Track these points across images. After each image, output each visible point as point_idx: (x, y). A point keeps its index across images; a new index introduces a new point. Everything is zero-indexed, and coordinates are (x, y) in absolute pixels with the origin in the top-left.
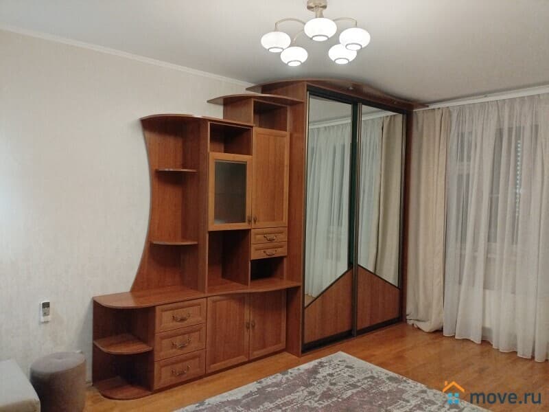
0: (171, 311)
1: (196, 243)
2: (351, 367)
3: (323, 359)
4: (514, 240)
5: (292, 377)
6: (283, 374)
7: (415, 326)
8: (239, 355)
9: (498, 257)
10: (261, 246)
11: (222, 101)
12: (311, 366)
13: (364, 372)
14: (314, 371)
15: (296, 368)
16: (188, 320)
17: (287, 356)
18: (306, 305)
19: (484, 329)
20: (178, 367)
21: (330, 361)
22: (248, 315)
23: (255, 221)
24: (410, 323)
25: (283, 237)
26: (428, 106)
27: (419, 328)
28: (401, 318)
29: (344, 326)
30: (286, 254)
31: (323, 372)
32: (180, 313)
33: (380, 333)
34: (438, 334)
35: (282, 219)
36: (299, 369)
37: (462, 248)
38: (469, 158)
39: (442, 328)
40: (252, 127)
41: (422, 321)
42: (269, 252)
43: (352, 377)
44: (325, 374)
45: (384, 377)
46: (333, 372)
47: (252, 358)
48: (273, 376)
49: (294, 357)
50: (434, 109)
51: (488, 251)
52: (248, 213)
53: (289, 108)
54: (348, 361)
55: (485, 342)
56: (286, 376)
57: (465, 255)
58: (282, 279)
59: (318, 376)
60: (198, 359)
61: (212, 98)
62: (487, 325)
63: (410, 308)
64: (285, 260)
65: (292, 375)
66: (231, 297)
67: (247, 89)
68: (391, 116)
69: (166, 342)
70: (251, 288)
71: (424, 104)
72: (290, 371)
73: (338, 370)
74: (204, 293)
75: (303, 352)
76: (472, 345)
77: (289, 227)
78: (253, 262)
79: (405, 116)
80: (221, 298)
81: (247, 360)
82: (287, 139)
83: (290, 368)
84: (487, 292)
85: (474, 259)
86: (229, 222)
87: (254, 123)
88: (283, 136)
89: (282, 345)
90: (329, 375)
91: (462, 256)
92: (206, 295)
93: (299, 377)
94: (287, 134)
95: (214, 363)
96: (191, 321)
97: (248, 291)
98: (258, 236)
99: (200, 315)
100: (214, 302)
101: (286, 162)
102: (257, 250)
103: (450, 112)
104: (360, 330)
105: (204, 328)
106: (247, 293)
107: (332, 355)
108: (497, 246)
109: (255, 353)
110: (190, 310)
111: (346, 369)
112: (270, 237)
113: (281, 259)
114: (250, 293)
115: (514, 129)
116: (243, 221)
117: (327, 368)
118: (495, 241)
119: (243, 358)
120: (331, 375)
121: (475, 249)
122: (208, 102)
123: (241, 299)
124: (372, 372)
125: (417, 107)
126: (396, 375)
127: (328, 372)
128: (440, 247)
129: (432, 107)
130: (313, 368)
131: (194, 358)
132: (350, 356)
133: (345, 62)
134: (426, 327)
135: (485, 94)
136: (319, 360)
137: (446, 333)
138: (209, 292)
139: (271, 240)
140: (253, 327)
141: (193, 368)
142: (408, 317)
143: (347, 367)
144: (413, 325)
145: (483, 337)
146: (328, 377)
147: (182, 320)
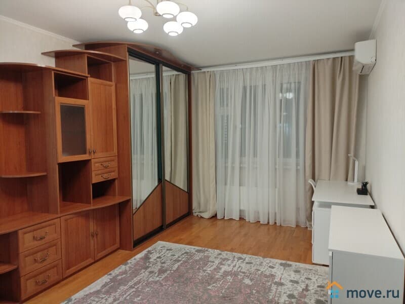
0: (31, 233)
1: (44, 174)
2: (171, 250)
3: (150, 249)
4: (255, 155)
5: (132, 265)
6: (126, 265)
7: (199, 216)
8: (87, 259)
9: (246, 166)
10: (99, 172)
11: (54, 54)
12: (143, 255)
13: (180, 250)
14: (147, 258)
15: (133, 258)
16: (46, 238)
17: (122, 253)
18: (134, 213)
19: (240, 211)
20: (41, 278)
21: (155, 249)
22: (92, 226)
23: (94, 153)
24: (195, 215)
25: (114, 164)
26: (201, 70)
27: (201, 217)
28: (189, 213)
29: (157, 224)
30: (117, 177)
31: (153, 257)
32: (39, 233)
33: (179, 224)
34: (213, 219)
35: (113, 150)
36: (135, 259)
37: (226, 162)
38: (227, 105)
39: (216, 215)
40: (87, 77)
41: (203, 212)
42: (105, 176)
43: (174, 255)
44: (155, 258)
45: (193, 251)
46: (160, 255)
47: (97, 259)
48: (118, 268)
49: (127, 252)
50: (205, 72)
51: (241, 163)
52: (88, 146)
53: (113, 64)
54: (166, 246)
55: (241, 219)
56: (128, 265)
57: (227, 167)
58: (114, 195)
59: (151, 260)
60: (55, 268)
61: (45, 51)
62: (242, 208)
63: (195, 205)
64: (116, 181)
65: (132, 264)
66: (79, 214)
67: (74, 46)
68: (176, 75)
69: (29, 259)
70: (93, 205)
71: (199, 68)
72: (129, 261)
73: (162, 253)
74: (57, 213)
75: (134, 247)
76: (234, 222)
77: (118, 156)
78: (94, 185)
79: (187, 75)
80: (71, 216)
81: (93, 261)
82: (113, 88)
83: (129, 260)
84: (241, 187)
85: (233, 168)
86: (75, 155)
87: (88, 74)
88: (111, 86)
89: (117, 245)
90: (158, 258)
91: (226, 168)
92: (59, 215)
93: (137, 264)
94: (113, 83)
95: (68, 268)
96: (48, 238)
97: (92, 208)
98: (97, 165)
99: (56, 232)
100: (66, 220)
101: (114, 106)
102: (96, 175)
103: (215, 74)
104: (168, 225)
105: (60, 242)
106: (91, 210)
107: (154, 245)
108: (246, 159)
109: (100, 254)
110: (47, 229)
111: (168, 251)
112: (105, 164)
113: (114, 180)
114: (93, 210)
115: (253, 87)
116: (85, 153)
117: (155, 253)
118: (245, 156)
119: (90, 260)
120: (159, 257)
121: (233, 163)
122: (42, 54)
123: (86, 215)
124: (185, 250)
125: (194, 70)
126: (200, 248)
127: (156, 256)
128: (213, 163)
129: (203, 70)
130: (144, 256)
131: (53, 267)
132: (167, 243)
133: (175, 34)
134: (206, 215)
135: (236, 64)
136: (147, 250)
137: (219, 217)
138: (61, 212)
139: (106, 167)
140: (97, 235)
141: (53, 276)
142: (194, 211)
143: (167, 250)
144: (197, 215)
145: (240, 215)
146: (158, 259)
147: (41, 239)
